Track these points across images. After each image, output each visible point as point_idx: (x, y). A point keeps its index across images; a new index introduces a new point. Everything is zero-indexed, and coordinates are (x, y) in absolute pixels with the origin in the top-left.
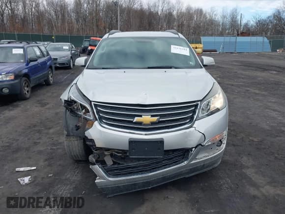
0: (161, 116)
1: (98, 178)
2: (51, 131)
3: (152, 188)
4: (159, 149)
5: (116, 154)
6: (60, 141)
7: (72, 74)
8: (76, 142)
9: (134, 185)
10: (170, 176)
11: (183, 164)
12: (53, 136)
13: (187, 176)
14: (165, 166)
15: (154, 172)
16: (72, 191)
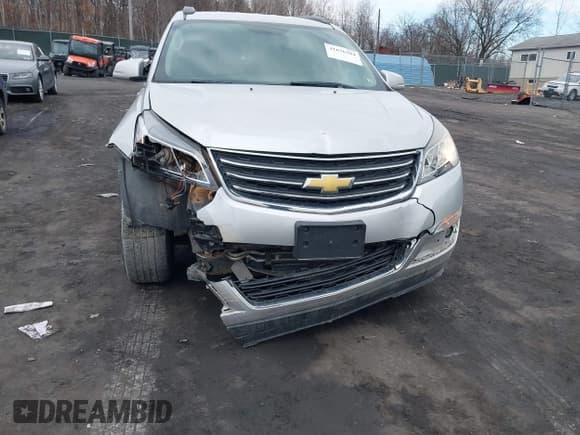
0: (359, 175)
1: (224, 308)
2: (50, 228)
3: (334, 322)
4: (356, 241)
5: (253, 258)
6: (83, 248)
7: (47, 112)
8: (151, 240)
9: (303, 316)
10: (369, 295)
11: (392, 272)
12: (60, 238)
13: (394, 296)
14: (361, 276)
15: (343, 287)
16: (159, 342)
